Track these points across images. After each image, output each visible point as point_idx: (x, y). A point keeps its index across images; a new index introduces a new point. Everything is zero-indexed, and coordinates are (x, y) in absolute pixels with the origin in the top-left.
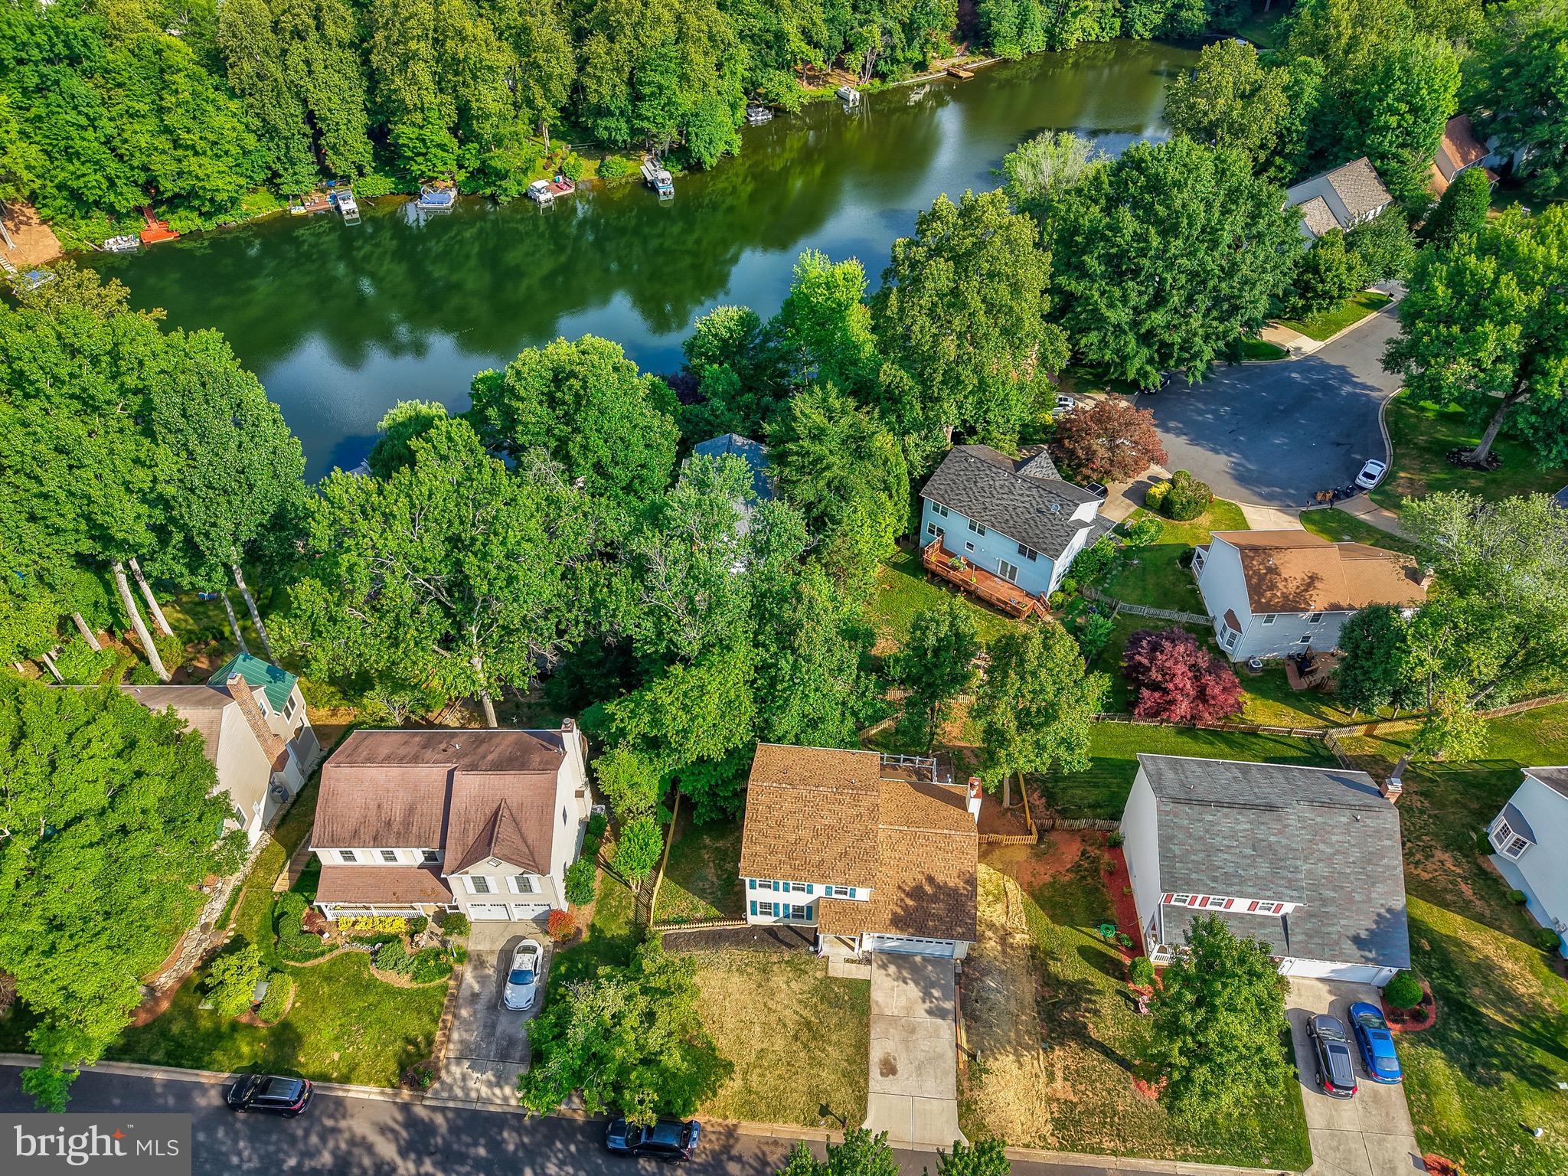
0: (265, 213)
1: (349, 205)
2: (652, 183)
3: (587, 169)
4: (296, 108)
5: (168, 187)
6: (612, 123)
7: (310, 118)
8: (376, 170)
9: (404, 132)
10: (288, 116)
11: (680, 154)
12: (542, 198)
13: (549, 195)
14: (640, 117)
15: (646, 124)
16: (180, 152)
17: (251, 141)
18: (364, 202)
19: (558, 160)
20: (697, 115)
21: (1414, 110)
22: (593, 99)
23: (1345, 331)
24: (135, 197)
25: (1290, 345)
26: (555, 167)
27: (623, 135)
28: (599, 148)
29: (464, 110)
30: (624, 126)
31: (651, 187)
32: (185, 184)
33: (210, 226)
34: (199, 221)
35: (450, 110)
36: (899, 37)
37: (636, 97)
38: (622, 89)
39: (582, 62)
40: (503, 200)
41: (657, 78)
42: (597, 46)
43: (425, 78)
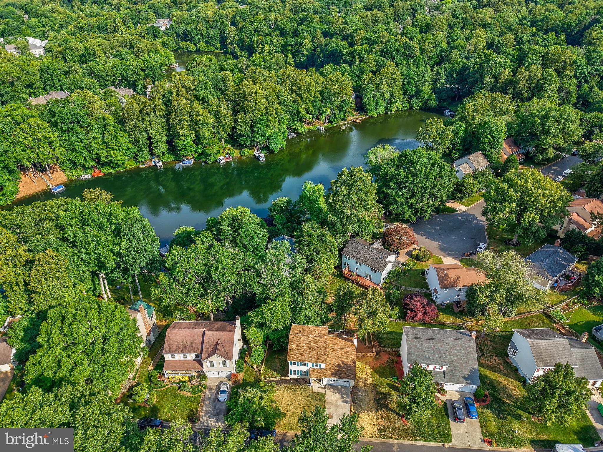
0: (132, 167)
1: (160, 164)
2: (257, 157)
3: (236, 153)
4: (145, 135)
5: (103, 160)
6: (245, 139)
7: (149, 138)
8: (168, 153)
9: (179, 142)
10: (142, 138)
11: (266, 148)
12: (222, 162)
13: (224, 161)
14: (254, 137)
15: (256, 139)
16: (108, 149)
17: (130, 146)
18: (164, 163)
19: (227, 150)
20: (272, 137)
21: (493, 137)
22: (239, 132)
23: (475, 204)
24: (92, 163)
25: (458, 208)
26: (226, 152)
27: (248, 143)
28: (240, 146)
29: (198, 136)
30: (249, 140)
31: (258, 158)
32: (108, 159)
33: (115, 171)
34: (111, 170)
35: (193, 136)
36: (336, 111)
37: (253, 131)
38: (248, 129)
39: (236, 121)
40: (209, 162)
41: (260, 126)
42: (240, 116)
43: (186, 126)
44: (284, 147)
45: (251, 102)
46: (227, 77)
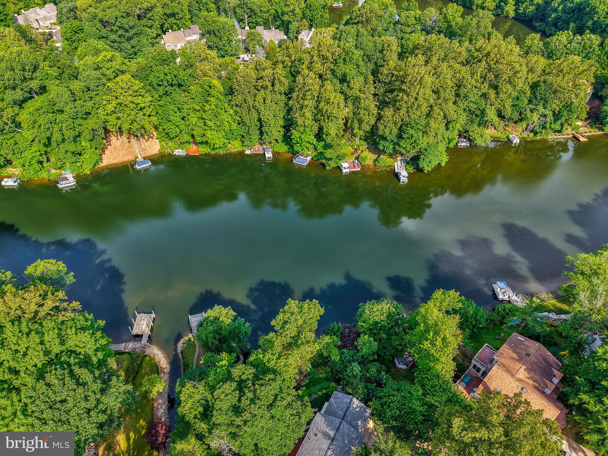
0: (236, 150)
1: (269, 155)
2: (397, 173)
3: (370, 159)
4: (255, 116)
5: (199, 139)
6: (386, 144)
7: (260, 120)
8: (283, 141)
9: (295, 134)
10: (251, 119)
11: (415, 160)
12: (344, 171)
13: (348, 170)
14: (399, 145)
15: (401, 149)
16: (206, 128)
17: (235, 126)
18: (274, 153)
19: (359, 152)
20: (426, 150)
22: (381, 133)
24: (187, 138)
26: (356, 155)
27: (390, 150)
28: (379, 152)
29: (321, 129)
30: (391, 146)
31: (397, 176)
32: (204, 139)
33: (213, 152)
34: (209, 150)
35: (316, 129)
36: (550, 118)
37: (400, 137)
38: (395, 131)
39: (379, 118)
40: (328, 168)
41: (411, 132)
42: (388, 112)
43: (309, 115)
44: (443, 164)
45: (408, 95)
46: (389, 46)
